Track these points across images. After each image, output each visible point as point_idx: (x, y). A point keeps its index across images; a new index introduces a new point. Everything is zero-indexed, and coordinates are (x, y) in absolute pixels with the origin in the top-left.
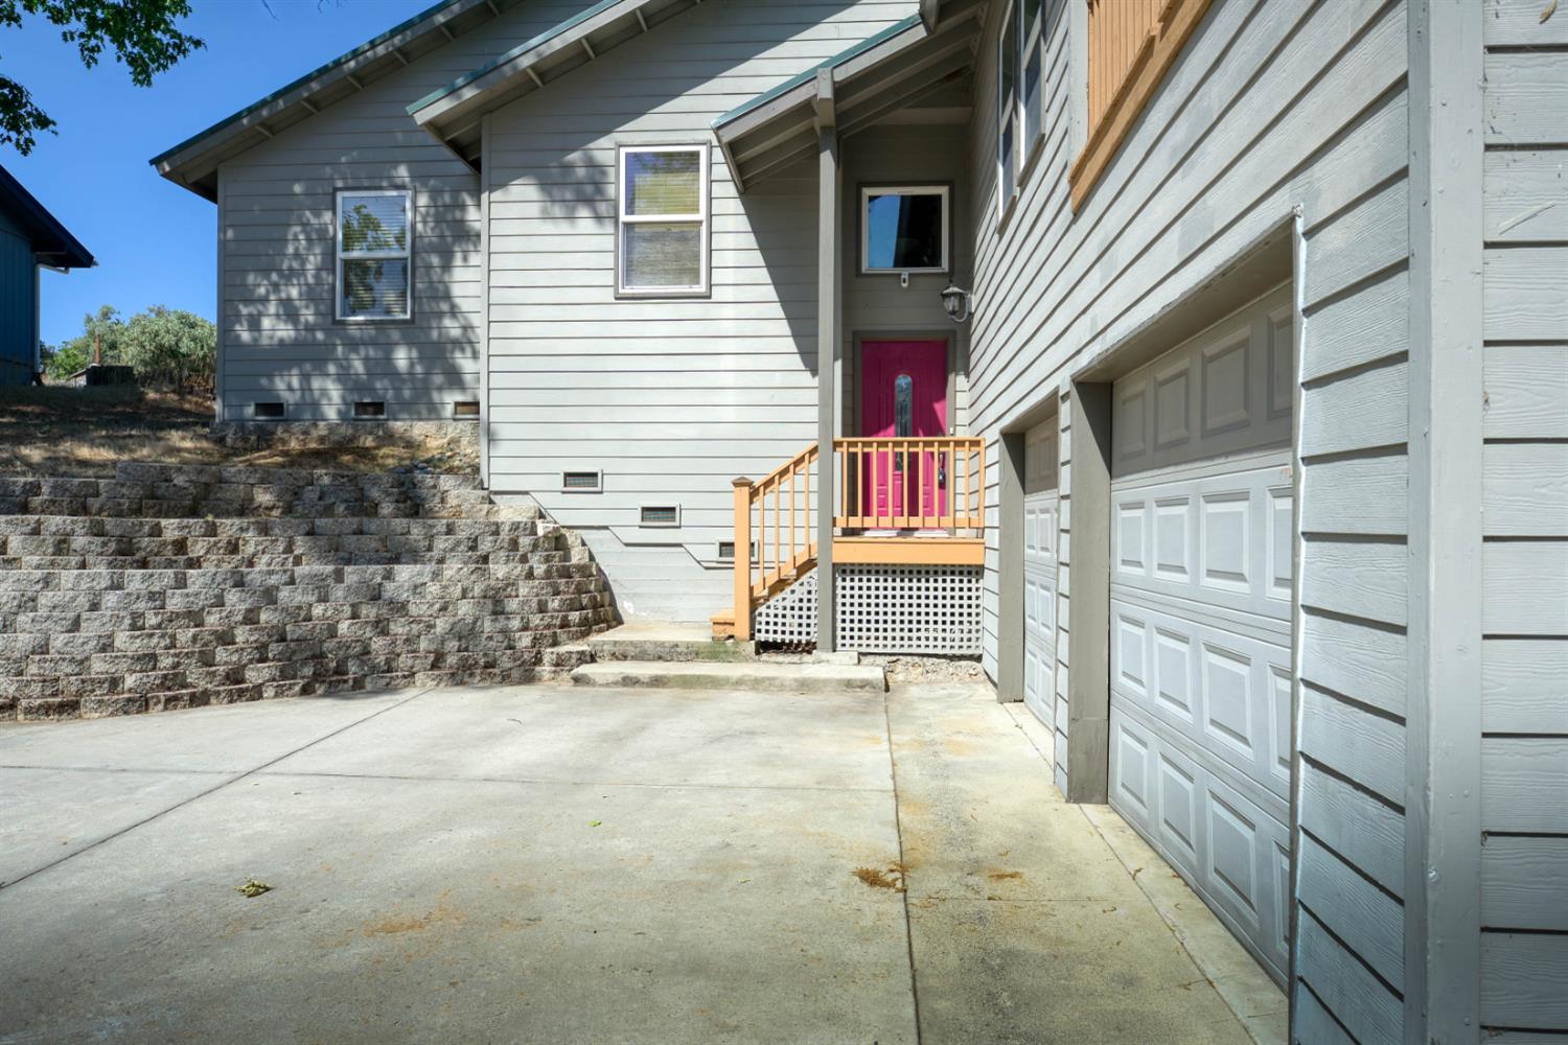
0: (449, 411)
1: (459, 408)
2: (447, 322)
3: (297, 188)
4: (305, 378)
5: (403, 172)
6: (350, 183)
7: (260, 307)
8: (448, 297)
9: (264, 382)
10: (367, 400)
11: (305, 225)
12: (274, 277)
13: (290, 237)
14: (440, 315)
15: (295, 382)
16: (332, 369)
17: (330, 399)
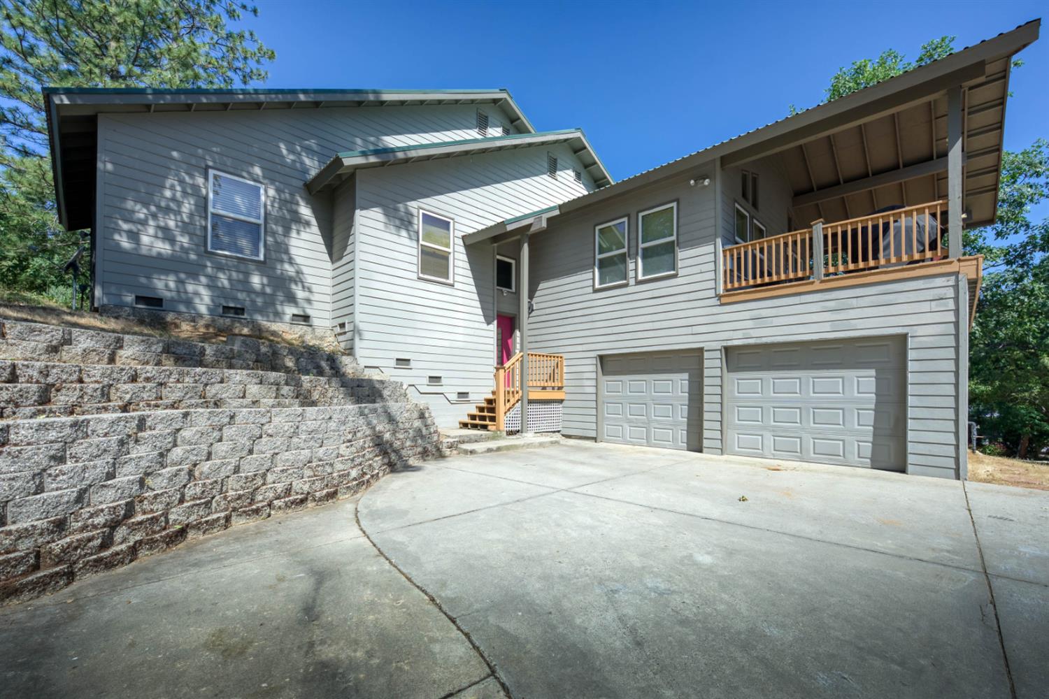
0: (287, 318)
1: (294, 318)
2: (287, 266)
3: (175, 154)
4: (180, 282)
5: (257, 170)
6: (218, 166)
7: (140, 227)
8: (287, 252)
9: (143, 280)
10: (232, 305)
11: (181, 182)
12: (153, 208)
13: (168, 185)
14: (282, 261)
15: (172, 285)
16: (203, 280)
17: (202, 299)
